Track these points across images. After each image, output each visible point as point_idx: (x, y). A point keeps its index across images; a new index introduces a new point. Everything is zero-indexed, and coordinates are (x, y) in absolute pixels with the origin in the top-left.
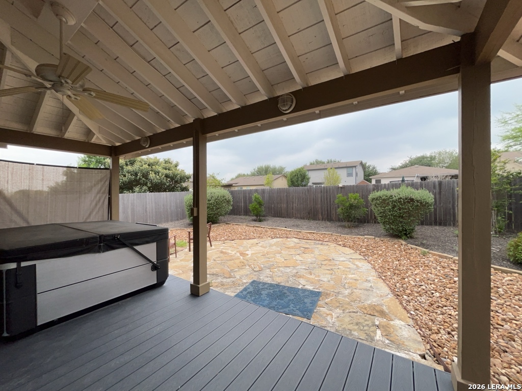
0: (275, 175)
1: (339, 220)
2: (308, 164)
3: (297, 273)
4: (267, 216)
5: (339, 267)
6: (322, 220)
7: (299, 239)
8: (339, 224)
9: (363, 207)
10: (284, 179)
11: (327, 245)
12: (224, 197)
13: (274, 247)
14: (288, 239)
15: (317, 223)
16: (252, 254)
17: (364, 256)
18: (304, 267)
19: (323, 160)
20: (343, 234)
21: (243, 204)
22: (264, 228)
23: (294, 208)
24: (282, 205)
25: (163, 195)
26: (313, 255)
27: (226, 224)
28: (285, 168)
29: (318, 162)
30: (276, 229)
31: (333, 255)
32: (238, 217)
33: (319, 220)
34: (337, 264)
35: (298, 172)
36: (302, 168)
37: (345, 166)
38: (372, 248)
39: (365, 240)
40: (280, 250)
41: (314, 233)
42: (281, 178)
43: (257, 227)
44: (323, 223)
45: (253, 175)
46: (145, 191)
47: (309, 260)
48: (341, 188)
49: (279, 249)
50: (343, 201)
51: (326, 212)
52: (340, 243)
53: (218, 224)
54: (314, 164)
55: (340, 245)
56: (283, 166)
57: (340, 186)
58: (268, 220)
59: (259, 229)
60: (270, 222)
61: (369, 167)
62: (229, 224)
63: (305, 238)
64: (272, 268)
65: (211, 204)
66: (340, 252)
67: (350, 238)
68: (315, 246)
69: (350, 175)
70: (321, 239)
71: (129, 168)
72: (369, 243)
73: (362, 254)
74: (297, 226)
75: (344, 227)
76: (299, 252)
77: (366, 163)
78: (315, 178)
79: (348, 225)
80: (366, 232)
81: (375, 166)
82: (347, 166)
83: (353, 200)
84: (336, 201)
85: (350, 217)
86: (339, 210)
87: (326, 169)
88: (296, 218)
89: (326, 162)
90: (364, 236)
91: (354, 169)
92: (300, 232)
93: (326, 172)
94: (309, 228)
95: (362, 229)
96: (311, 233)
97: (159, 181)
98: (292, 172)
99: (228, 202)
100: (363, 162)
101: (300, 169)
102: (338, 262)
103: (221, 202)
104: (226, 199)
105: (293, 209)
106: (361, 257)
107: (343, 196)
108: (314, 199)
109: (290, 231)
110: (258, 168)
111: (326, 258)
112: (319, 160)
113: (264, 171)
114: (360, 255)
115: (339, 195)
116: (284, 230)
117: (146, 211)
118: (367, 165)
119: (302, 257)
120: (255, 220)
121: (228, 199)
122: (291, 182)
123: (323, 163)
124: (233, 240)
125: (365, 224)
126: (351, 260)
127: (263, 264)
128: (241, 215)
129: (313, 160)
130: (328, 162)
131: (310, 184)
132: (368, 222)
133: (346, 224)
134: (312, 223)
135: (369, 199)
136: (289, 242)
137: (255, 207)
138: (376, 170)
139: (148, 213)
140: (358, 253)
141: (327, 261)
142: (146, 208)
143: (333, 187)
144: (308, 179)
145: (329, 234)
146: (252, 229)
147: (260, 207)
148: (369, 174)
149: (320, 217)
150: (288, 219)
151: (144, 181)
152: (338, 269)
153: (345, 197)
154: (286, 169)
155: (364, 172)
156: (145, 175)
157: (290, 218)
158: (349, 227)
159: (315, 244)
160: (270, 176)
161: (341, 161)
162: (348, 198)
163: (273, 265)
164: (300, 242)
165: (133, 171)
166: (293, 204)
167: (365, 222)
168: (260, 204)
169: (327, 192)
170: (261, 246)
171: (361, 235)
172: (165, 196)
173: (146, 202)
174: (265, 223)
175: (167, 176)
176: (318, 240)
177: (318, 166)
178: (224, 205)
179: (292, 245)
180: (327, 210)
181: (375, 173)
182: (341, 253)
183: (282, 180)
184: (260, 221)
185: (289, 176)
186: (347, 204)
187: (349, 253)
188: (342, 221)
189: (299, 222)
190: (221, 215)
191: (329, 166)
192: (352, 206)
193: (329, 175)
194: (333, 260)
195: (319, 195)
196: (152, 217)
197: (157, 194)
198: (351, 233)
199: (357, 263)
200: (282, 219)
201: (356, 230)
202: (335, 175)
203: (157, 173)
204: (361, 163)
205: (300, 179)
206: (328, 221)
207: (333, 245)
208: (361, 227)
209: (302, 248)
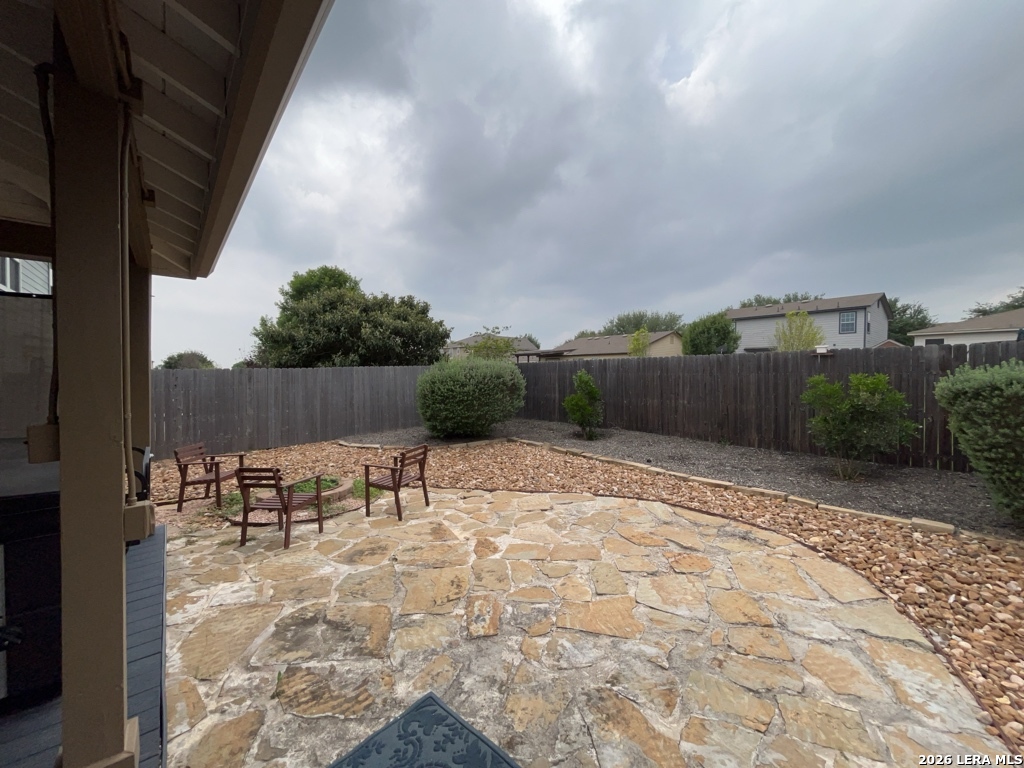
0: (655, 331)
1: (813, 450)
2: (737, 306)
3: (615, 680)
4: (611, 426)
5: (808, 679)
6: (760, 446)
7: (674, 505)
8: (811, 461)
9: (901, 416)
10: (676, 340)
11: (766, 543)
12: (499, 378)
13: (585, 531)
14: (640, 503)
15: (744, 454)
16: (512, 548)
17: (924, 623)
18: (651, 651)
19: (775, 297)
20: (827, 501)
21: (557, 395)
22: (591, 458)
23: (681, 408)
24: (650, 402)
25: (389, 371)
26: (701, 586)
27: (509, 441)
28: (680, 317)
29: (760, 302)
30: (621, 464)
31: (785, 601)
32: (546, 424)
33: (750, 445)
34: (799, 655)
35: (708, 324)
36: (722, 315)
37: (835, 307)
38: (955, 583)
39: (917, 535)
40: (598, 544)
41: (726, 488)
42: (669, 339)
43: (574, 454)
44: (762, 457)
45: (609, 332)
46: (352, 364)
47: (683, 611)
48: (823, 356)
49: (596, 539)
50: (829, 397)
51: (773, 426)
52: (815, 539)
53: (487, 442)
54: (750, 305)
55: (814, 548)
56: (678, 313)
57: (818, 351)
58: (610, 436)
59: (577, 461)
60: (612, 444)
61: (905, 311)
62: (513, 441)
63: (695, 504)
64: (536, 628)
65: (467, 394)
66: (813, 586)
67: (850, 520)
68: (718, 543)
69: (847, 329)
70: (747, 515)
71: (328, 317)
72: (935, 556)
73: (911, 609)
74: (683, 460)
75: (830, 474)
76: (659, 562)
77: (896, 301)
78: (753, 337)
79: (845, 469)
80: (915, 502)
81: (923, 307)
82: (841, 306)
83: (864, 395)
84: (806, 396)
85: (853, 447)
86: (815, 424)
87: (783, 316)
88: (684, 435)
89: (782, 301)
90: (906, 515)
91: (861, 315)
92: (685, 480)
93: (782, 323)
94: (717, 470)
95: (895, 488)
96: (719, 486)
97: (380, 343)
98: (695, 325)
99: (514, 389)
100: (888, 297)
101: (714, 317)
102: (803, 643)
103: (493, 389)
104: (504, 384)
105: (676, 411)
106: (911, 632)
107: (831, 382)
108: (735, 389)
109: (658, 474)
110: (619, 320)
111: (751, 610)
112: (765, 295)
113: (630, 325)
114: (904, 612)
115: (816, 378)
116: (641, 470)
117: (352, 405)
118: (899, 305)
119: (659, 588)
120: (578, 436)
121: (510, 384)
122: (693, 346)
123: (776, 302)
124: (491, 491)
125: (906, 470)
126: (864, 643)
127: (515, 604)
128: (553, 421)
129: (749, 296)
130: (788, 300)
131: (739, 351)
132: (918, 463)
133: (838, 463)
134: (729, 455)
135: (937, 392)
136: (640, 513)
137: (577, 405)
138: (925, 318)
139: (356, 410)
140: (891, 606)
141: (752, 633)
142: (352, 398)
143: (795, 355)
144: (736, 339)
145: (776, 497)
146: (558, 459)
147: (590, 404)
148: (903, 325)
149: (754, 437)
150: (661, 437)
151: (352, 342)
152: (802, 692)
153: (837, 385)
154: (682, 318)
155: (890, 324)
156: (355, 330)
157: (668, 434)
158: (848, 477)
159: (721, 533)
160: (644, 335)
161: (824, 297)
162: (847, 387)
163: (546, 613)
164: (674, 519)
165: (333, 323)
166: (676, 399)
167: (907, 463)
168: (592, 397)
169: (776, 369)
170: (551, 523)
171: (897, 513)
172: (392, 373)
173: (352, 386)
174: (598, 444)
175: (397, 332)
176: (735, 519)
177: (761, 310)
178: (500, 396)
179: (644, 526)
180: (776, 418)
181: (923, 323)
182: (818, 592)
183: (672, 343)
184: (591, 437)
185: (687, 333)
186: (845, 407)
187: (849, 596)
188: (823, 454)
189: (690, 448)
190: (494, 420)
191: (790, 310)
192: (862, 414)
193: (791, 329)
194: (783, 625)
195: (753, 377)
196: (364, 418)
197: (375, 369)
198: (856, 501)
199: (896, 669)
200: (647, 436)
201: (872, 491)
202: (806, 329)
203: (376, 325)
204: (883, 300)
205: (715, 340)
206: (777, 449)
207: (785, 545)
208: (894, 479)
209: (672, 546)
